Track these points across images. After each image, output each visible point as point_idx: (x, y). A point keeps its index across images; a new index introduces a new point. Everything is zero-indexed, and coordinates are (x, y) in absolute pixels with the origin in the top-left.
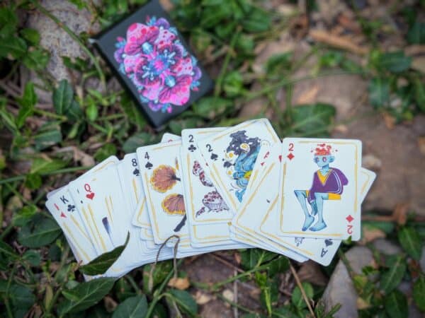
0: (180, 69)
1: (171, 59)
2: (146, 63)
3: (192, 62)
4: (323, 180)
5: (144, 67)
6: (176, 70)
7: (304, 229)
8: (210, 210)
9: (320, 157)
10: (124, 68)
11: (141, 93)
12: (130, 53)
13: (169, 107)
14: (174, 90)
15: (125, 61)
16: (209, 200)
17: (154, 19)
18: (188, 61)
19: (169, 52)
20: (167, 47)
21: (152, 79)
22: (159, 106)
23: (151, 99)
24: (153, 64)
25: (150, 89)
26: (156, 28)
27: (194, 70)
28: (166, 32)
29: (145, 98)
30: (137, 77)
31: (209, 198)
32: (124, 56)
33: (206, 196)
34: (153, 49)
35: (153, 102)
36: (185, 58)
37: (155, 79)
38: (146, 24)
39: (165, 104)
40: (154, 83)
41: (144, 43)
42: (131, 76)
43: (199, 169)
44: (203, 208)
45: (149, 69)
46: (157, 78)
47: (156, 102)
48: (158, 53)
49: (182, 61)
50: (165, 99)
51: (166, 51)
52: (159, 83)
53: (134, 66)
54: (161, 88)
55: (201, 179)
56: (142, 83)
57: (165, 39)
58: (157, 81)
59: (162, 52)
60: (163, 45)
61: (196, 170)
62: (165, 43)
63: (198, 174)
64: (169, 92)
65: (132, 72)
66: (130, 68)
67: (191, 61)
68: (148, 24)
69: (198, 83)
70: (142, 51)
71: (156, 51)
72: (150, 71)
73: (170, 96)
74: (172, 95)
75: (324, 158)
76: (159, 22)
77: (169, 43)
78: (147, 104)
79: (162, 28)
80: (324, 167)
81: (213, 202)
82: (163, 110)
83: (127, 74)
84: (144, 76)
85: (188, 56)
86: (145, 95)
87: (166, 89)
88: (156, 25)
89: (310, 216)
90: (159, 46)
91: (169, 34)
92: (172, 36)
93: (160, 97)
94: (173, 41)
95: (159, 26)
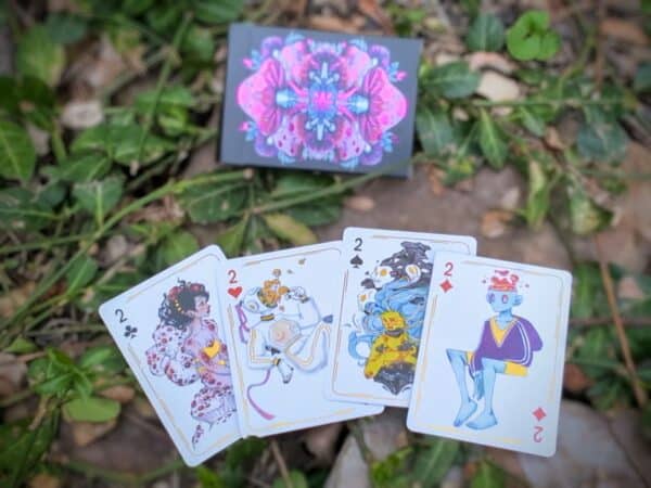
0: (292, 128)
1: (316, 126)
2: (340, 85)
3: (286, 155)
4: (499, 336)
5: (337, 77)
6: (295, 120)
7: (457, 424)
8: (211, 424)
9: (498, 295)
10: (359, 48)
11: (305, 42)
12: (372, 72)
13: (254, 65)
14: (270, 93)
15: (366, 56)
16: (202, 408)
17: (389, 149)
18: (292, 151)
19: (327, 131)
20: (335, 135)
21: (312, 75)
22: (265, 52)
23: (285, 49)
24: (330, 95)
25: (300, 59)
26: (375, 142)
27: (272, 148)
28: (357, 150)
29: (294, 42)
30: (332, 56)
31: (199, 405)
32: (375, 62)
33: (194, 404)
34: (351, 111)
35: (280, 47)
36: (301, 148)
37: (308, 78)
38: (392, 130)
39: (262, 62)
40: (303, 72)
41: (369, 106)
42: (341, 46)
43: (158, 363)
44: (199, 428)
45: (330, 81)
46: (308, 82)
47: (276, 53)
48: (340, 113)
49: (298, 141)
50: (269, 69)
51: (333, 128)
52: (298, 80)
53: (351, 63)
54: (288, 77)
55: (170, 378)
56: (319, 55)
57: (349, 142)
58: (303, 78)
59: (336, 120)
60: (344, 131)
61: (155, 367)
62: (344, 135)
63: (162, 372)
64: (274, 85)
65: (344, 53)
66: (352, 57)
67: (290, 154)
68: (390, 134)
69: (249, 138)
70: (360, 93)
71: (344, 115)
72: (324, 81)
73: (268, 81)
74: (265, 85)
75: (504, 296)
76: (378, 153)
77: (340, 144)
78: (284, 37)
79: (368, 149)
80: (503, 312)
81: (209, 409)
82: (254, 53)
83: (349, 45)
84: (325, 65)
85: (299, 156)
86: (298, 46)
87: (280, 83)
88: (378, 144)
89: (470, 400)
90: (347, 124)
91: (351, 153)
92: (345, 155)
93: (277, 64)
94: (337, 151)
95: (373, 147)
